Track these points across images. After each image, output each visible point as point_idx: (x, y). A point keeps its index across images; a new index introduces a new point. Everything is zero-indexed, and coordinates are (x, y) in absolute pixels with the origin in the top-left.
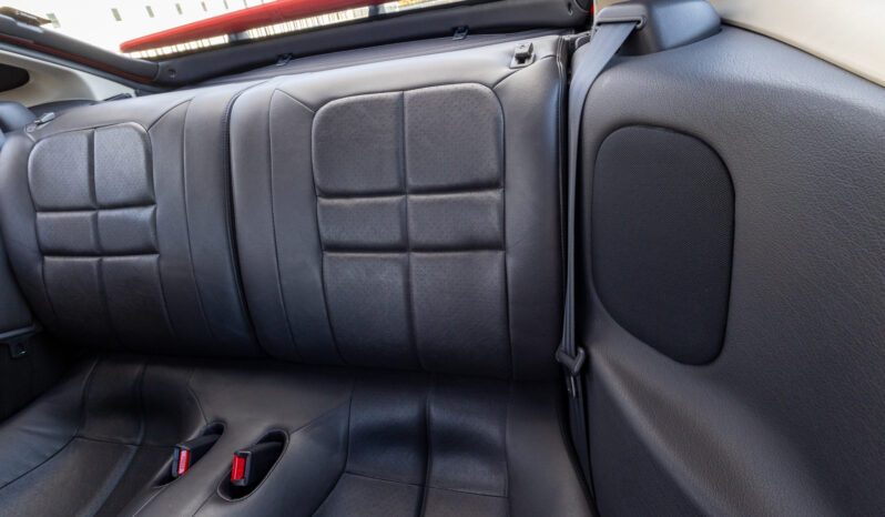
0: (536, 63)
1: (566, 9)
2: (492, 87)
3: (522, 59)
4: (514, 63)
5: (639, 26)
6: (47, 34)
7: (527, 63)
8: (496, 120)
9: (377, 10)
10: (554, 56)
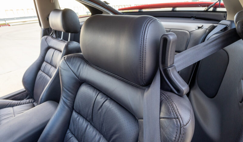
0: (203, 29)
1: (223, 17)
2: (190, 32)
3: (199, 28)
4: (197, 28)
5: (228, 26)
6: (109, 6)
7: (200, 29)
8: (188, 39)
9: (174, 9)
10: (207, 29)
